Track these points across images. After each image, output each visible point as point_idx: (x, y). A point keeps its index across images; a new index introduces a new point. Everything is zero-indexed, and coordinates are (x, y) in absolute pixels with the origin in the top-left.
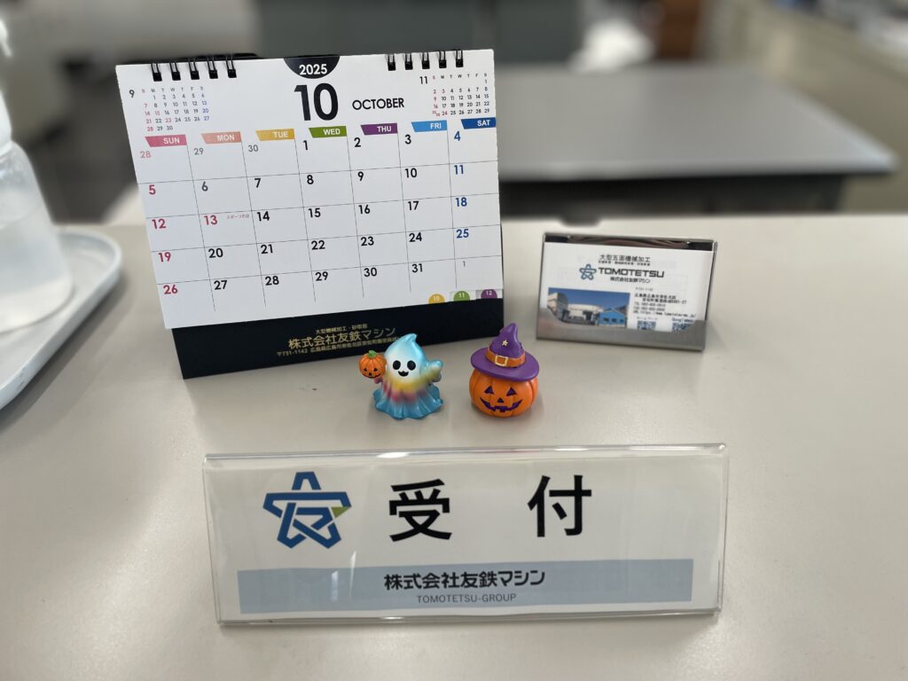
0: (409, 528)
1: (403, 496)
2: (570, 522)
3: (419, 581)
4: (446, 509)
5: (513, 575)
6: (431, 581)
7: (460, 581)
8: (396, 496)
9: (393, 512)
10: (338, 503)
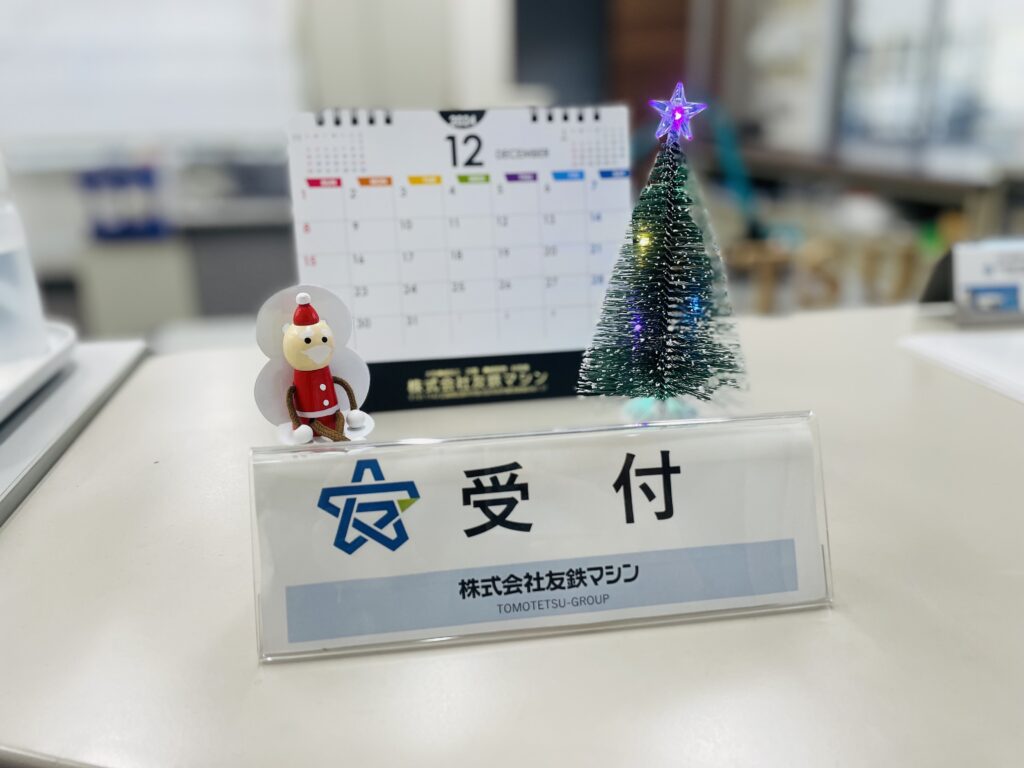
0: (486, 520)
1: (478, 482)
2: (659, 504)
3: (499, 585)
4: (525, 496)
5: (604, 572)
6: (512, 584)
7: (544, 583)
8: (470, 483)
9: (466, 501)
10: (404, 495)
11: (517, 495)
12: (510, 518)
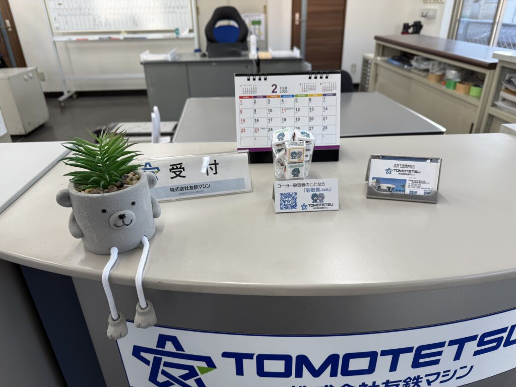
0: (175, 175)
1: (173, 167)
2: (214, 171)
3: (179, 189)
4: (184, 170)
5: (202, 186)
6: (182, 189)
7: (189, 188)
8: (171, 167)
9: (171, 171)
10: (156, 170)
11: (182, 170)
12: (181, 175)
